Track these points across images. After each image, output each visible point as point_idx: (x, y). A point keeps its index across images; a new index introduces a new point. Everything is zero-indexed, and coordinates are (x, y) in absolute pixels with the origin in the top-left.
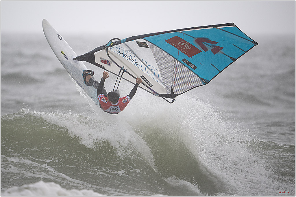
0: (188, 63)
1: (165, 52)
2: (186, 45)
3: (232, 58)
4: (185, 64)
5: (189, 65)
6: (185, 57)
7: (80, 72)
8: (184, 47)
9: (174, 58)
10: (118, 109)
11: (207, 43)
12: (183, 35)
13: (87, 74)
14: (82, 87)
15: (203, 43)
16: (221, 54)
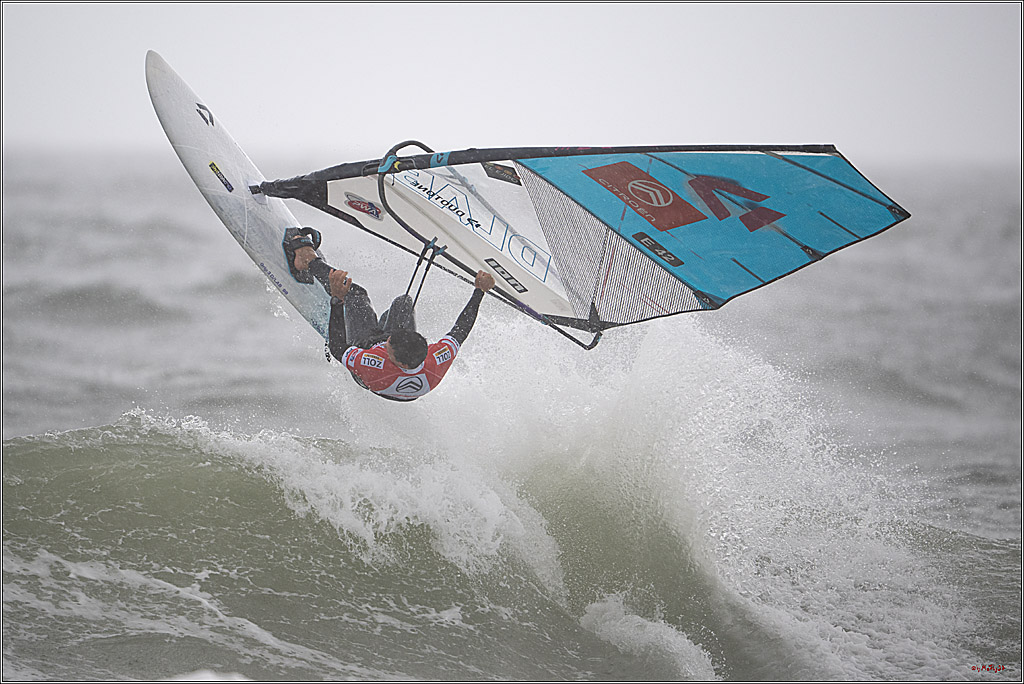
0: (655, 247)
1: (576, 204)
2: (654, 192)
3: (810, 249)
4: (642, 247)
5: (656, 253)
6: (644, 226)
7: (273, 234)
8: (647, 197)
9: (606, 224)
10: (421, 387)
11: (729, 195)
12: (651, 161)
13: (299, 242)
14: (280, 286)
15: (717, 195)
16: (774, 231)
